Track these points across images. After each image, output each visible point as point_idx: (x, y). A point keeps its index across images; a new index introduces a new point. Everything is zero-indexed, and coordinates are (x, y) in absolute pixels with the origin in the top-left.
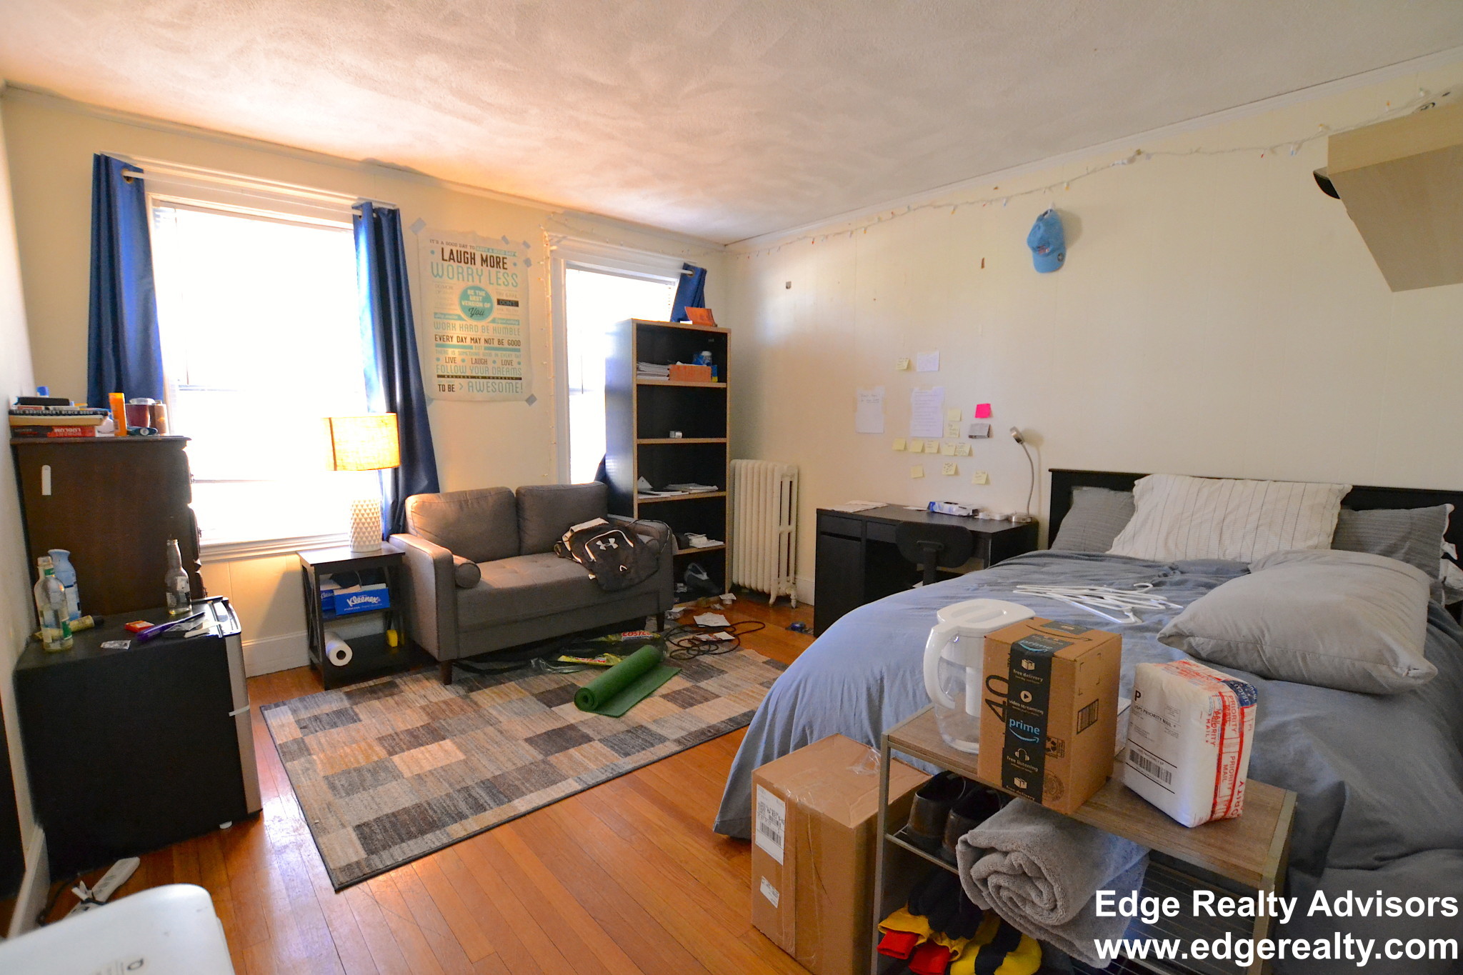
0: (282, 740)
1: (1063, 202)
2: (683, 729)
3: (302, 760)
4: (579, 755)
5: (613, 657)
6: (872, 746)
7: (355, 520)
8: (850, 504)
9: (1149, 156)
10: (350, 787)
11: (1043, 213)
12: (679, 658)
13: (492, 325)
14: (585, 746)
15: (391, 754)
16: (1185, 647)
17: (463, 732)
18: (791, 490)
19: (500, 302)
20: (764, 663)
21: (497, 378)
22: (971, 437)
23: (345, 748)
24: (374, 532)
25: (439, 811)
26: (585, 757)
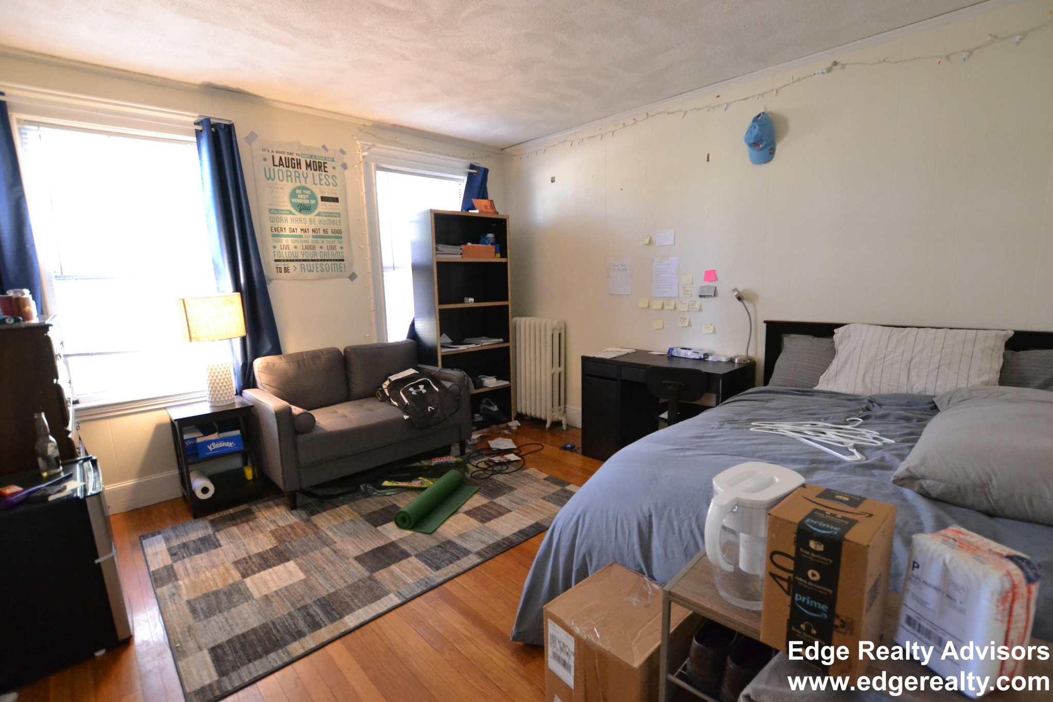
0: (155, 567)
1: (773, 105)
2: (483, 542)
3: (170, 585)
4: (399, 570)
5: (426, 480)
6: (644, 574)
7: (211, 380)
8: (607, 351)
9: (843, 66)
10: (208, 610)
11: (757, 115)
12: (477, 478)
13: (317, 218)
14: (404, 562)
15: (244, 576)
16: (916, 489)
17: (304, 553)
18: (561, 340)
19: (324, 199)
20: (545, 479)
21: (324, 260)
22: (701, 296)
23: (207, 572)
24: (227, 390)
25: (281, 631)
26: (403, 572)
